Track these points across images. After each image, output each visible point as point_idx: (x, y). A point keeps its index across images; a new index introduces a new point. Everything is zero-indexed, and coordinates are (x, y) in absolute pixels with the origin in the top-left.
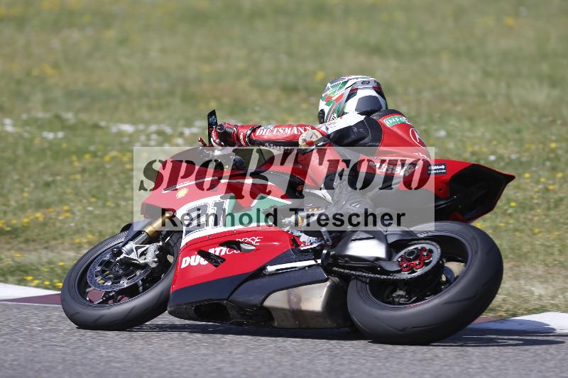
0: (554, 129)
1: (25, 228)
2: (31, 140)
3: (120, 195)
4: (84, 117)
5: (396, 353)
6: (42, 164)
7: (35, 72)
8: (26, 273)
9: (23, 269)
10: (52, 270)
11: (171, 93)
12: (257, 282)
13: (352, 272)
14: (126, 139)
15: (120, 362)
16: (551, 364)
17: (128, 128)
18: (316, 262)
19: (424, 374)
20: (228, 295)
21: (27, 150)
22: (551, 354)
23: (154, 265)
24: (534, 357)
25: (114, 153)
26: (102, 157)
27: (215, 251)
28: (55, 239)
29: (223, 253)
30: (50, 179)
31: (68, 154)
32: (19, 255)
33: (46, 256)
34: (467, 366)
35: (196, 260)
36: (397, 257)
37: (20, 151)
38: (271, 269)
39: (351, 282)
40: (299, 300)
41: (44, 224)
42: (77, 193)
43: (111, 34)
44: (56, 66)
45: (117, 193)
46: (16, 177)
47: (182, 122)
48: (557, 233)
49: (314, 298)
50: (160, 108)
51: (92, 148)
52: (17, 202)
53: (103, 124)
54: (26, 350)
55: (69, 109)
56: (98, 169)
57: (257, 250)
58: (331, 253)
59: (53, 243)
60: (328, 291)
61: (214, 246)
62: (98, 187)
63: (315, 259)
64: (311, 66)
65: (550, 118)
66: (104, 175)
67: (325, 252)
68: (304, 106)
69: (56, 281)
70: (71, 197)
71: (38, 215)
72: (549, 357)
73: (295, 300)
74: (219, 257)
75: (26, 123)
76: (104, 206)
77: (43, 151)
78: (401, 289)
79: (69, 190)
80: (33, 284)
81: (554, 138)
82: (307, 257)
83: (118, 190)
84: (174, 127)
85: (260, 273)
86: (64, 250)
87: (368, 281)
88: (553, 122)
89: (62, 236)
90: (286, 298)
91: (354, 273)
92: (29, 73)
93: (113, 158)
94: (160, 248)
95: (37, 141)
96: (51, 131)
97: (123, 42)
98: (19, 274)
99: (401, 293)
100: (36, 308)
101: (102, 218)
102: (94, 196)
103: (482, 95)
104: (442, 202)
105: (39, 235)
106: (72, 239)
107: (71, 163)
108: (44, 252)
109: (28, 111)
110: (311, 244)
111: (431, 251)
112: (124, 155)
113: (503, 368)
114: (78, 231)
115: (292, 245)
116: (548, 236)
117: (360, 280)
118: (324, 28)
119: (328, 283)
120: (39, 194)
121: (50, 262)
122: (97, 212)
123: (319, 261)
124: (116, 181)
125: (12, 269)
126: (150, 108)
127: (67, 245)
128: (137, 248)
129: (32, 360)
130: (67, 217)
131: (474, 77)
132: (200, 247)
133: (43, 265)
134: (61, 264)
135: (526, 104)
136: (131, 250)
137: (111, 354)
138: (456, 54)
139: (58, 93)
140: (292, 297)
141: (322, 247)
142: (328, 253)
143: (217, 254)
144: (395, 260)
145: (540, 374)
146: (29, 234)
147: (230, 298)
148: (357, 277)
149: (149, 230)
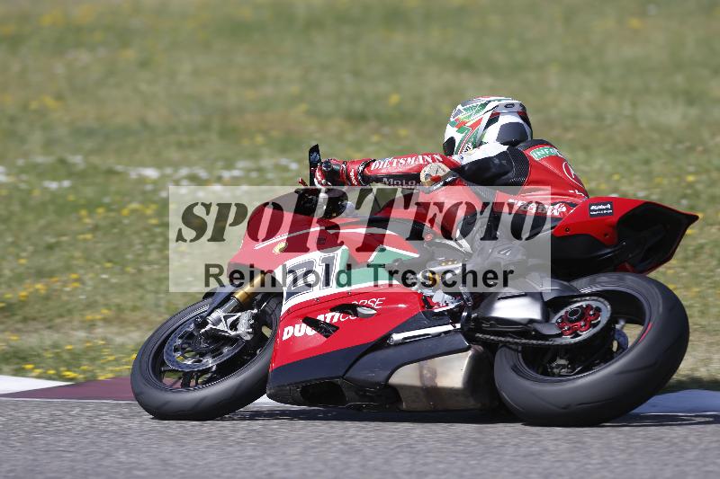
0: (693, 158)
1: (23, 303)
2: (29, 192)
3: (142, 258)
4: (96, 160)
5: (495, 447)
6: (42, 222)
7: (34, 105)
8: (25, 360)
9: (22, 355)
10: (58, 356)
11: (205, 127)
12: (380, 355)
13: (501, 338)
14: (149, 187)
15: (145, 469)
16: (691, 455)
17: (151, 173)
18: (454, 327)
19: (529, 473)
20: (344, 371)
21: (24, 204)
22: (692, 443)
23: (248, 338)
24: (669, 447)
25: (134, 205)
26: (118, 210)
27: (325, 318)
28: (61, 316)
29: (335, 320)
30: (53, 240)
31: (76, 207)
32: (15, 338)
33: (49, 337)
34: (585, 461)
35: (302, 330)
36: (556, 318)
37: (16, 208)
38: (397, 337)
39: (499, 351)
40: (434, 375)
41: (47, 298)
42: (88, 258)
43: (130, 54)
44: (59, 97)
45: (140, 255)
46: (10, 239)
47: (220, 164)
48: (697, 290)
49: (453, 372)
50: (191, 145)
51: (107, 200)
52: (12, 270)
53: (119, 168)
54: (25, 458)
55: (76, 151)
56: (113, 225)
57: (378, 315)
58: (473, 316)
59: (58, 321)
60: (469, 363)
61: (324, 311)
62: (114, 249)
63: (453, 324)
64: (383, 87)
65: (688, 144)
66: (122, 233)
67: (465, 314)
68: (375, 138)
69: (62, 369)
70: (80, 262)
71: (39, 286)
72: (688, 447)
73: (429, 375)
74: (330, 325)
75: (22, 170)
76: (123, 272)
77: (44, 205)
78: (561, 358)
79: (77, 254)
80: (34, 374)
81: (691, 169)
82: (442, 322)
83: (140, 252)
84: (210, 169)
85: (383, 343)
86: (73, 329)
87: (520, 348)
88: (691, 149)
89: (70, 312)
90: (418, 373)
91: (503, 339)
92: (25, 107)
93: (133, 211)
94: (255, 317)
95: (37, 193)
96: (54, 179)
97: (144, 64)
98: (16, 361)
99: (563, 362)
100: (38, 405)
101: (120, 288)
102: (110, 261)
103: (600, 118)
104: (609, 250)
105: (40, 311)
106: (83, 315)
107: (80, 219)
108: (46, 333)
109: (26, 155)
110: (447, 305)
111: (598, 310)
112: (148, 207)
113: (630, 462)
114: (91, 305)
115: (423, 307)
116: (685, 293)
117: (510, 348)
118: (399, 38)
119: (470, 353)
120: (40, 261)
121: (55, 346)
122: (114, 280)
123: (458, 326)
124: (137, 241)
125: (8, 356)
126: (180, 146)
127: (76, 323)
128: (226, 318)
129: (32, 470)
130: (76, 288)
131: (588, 95)
132: (306, 314)
133: (46, 350)
134: (69, 347)
135: (656, 128)
136: (219, 320)
137: (133, 460)
138: (567, 67)
139: (62, 132)
140: (425, 372)
141: (461, 308)
142: (469, 316)
143: (328, 321)
144: (554, 321)
145: (676, 469)
146: (29, 311)
147: (347, 375)
148: (505, 344)
149: (239, 294)
